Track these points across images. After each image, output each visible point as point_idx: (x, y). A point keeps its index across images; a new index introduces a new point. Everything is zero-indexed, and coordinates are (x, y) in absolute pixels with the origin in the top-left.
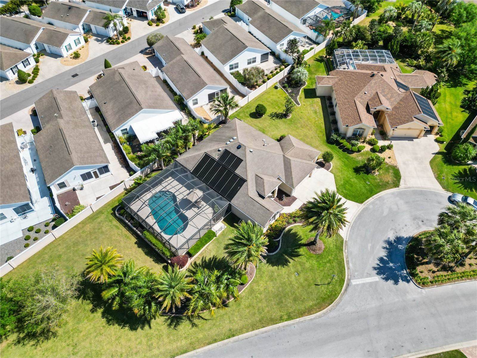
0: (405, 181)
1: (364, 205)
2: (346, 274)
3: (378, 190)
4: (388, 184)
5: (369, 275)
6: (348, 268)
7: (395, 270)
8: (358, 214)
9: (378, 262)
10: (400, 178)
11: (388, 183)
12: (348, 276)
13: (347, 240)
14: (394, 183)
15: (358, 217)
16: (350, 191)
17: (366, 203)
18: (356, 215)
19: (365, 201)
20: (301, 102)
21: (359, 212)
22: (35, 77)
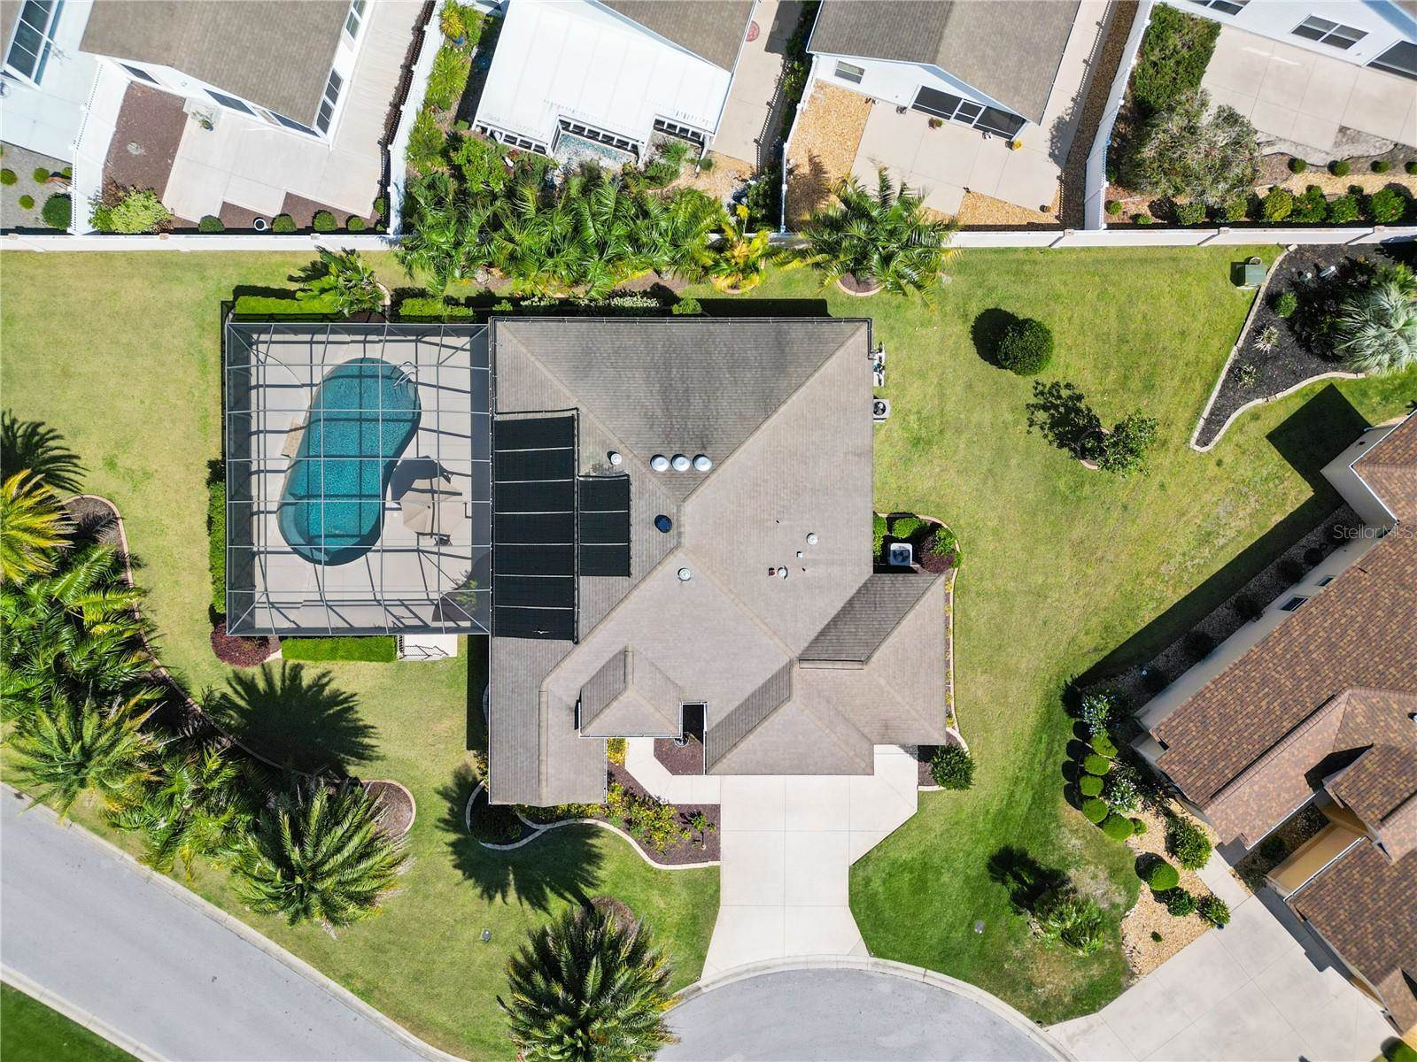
0: (1085, 1032)
1: (876, 965)
3: (972, 975)
4: (1029, 989)
8: (822, 966)
10: (1085, 1013)
11: (1030, 986)
13: (704, 990)
14: (1045, 1004)
15: (810, 975)
16: (894, 897)
17: (889, 967)
18: (816, 963)
19: (893, 959)
20: (1227, 438)
21: (834, 967)
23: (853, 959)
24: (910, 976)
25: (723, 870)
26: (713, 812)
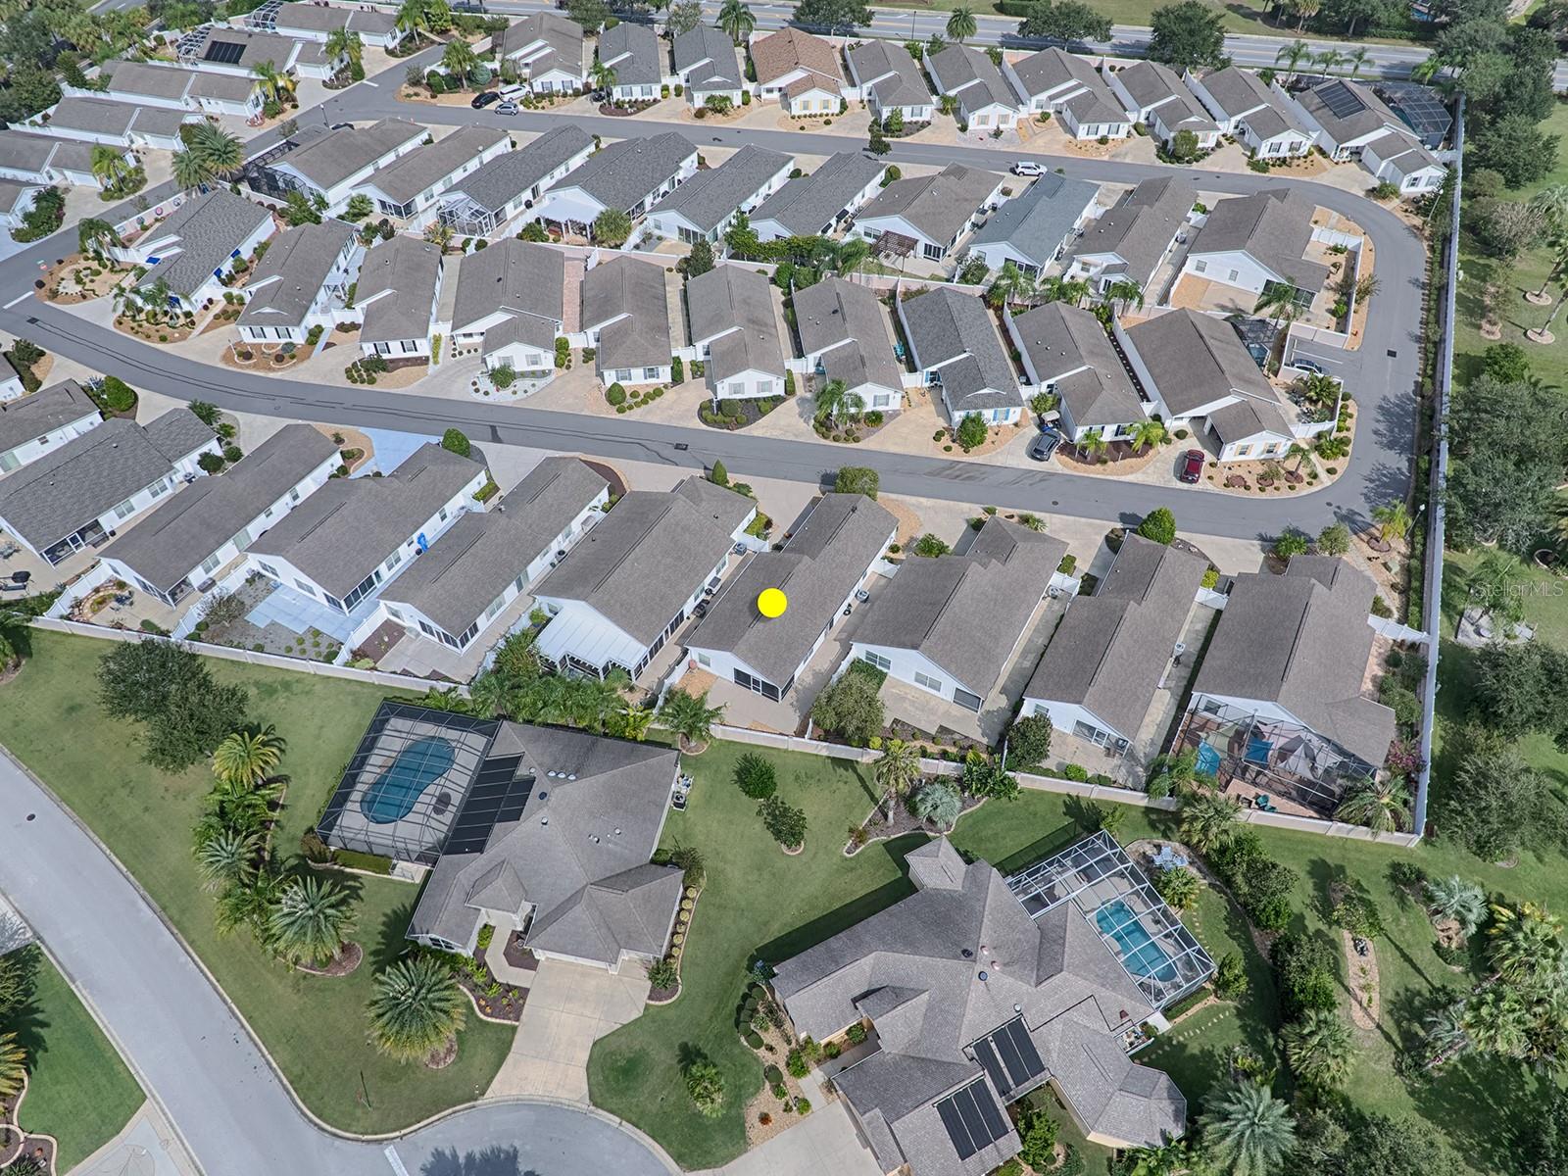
1: (592, 1111)
2: (404, 1132)
12: (401, 1135)
21: (566, 1107)
22: (637, 405)
23: (579, 1105)
25: (519, 1029)
26: (524, 992)
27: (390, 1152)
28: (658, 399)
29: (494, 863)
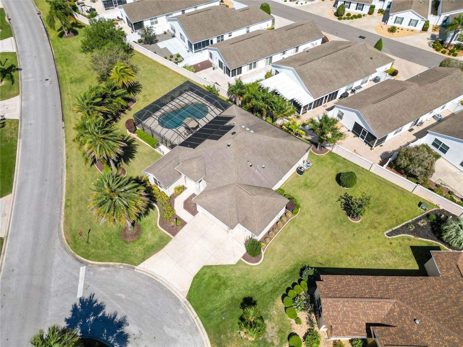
1: (185, 302)
2: (94, 262)
5: (86, 287)
6: (100, 266)
7: (84, 321)
8: (170, 290)
9: (99, 303)
12: (92, 264)
13: (135, 270)
15: (165, 289)
16: (208, 284)
17: (188, 306)
18: (170, 287)
19: (192, 304)
20: (397, 239)
21: (174, 293)
22: (348, 19)
23: (180, 295)
24: (191, 314)
25: (172, 240)
26: (184, 223)
27: (83, 269)
28: (358, 19)
29: (197, 155)
